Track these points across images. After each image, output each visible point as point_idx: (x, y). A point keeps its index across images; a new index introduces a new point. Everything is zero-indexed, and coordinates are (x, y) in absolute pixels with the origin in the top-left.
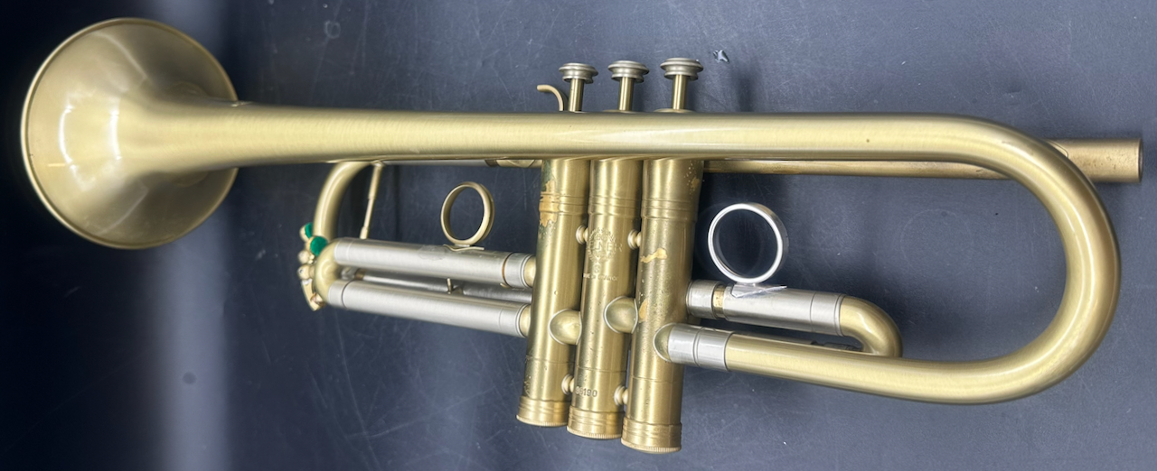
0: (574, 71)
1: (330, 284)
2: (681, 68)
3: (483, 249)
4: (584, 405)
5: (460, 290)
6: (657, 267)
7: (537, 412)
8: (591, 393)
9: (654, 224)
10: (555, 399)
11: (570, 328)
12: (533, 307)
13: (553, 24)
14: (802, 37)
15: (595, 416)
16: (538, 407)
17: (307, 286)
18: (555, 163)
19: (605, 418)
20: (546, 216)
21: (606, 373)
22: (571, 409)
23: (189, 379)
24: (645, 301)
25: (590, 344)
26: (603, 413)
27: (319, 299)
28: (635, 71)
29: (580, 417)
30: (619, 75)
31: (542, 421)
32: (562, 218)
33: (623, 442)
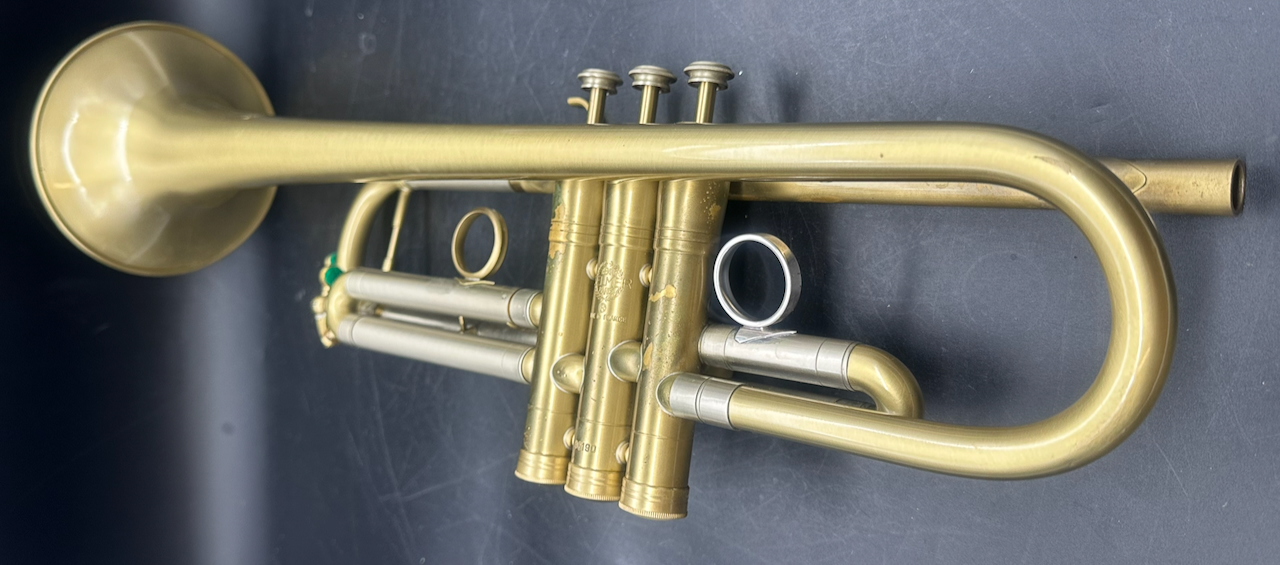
0: (594, 78)
1: (341, 317)
2: (706, 74)
3: (493, 283)
4: (583, 462)
5: (474, 331)
6: (667, 307)
7: (537, 468)
8: (591, 449)
9: (667, 257)
10: (555, 454)
11: (574, 374)
12: (538, 349)
13: (590, 32)
14: (858, 42)
15: (595, 475)
16: (537, 462)
17: (320, 320)
18: (567, 184)
19: (605, 477)
20: (554, 247)
21: (609, 427)
22: (570, 466)
23: (228, 429)
24: (651, 345)
25: (593, 393)
26: (604, 472)
27: (331, 335)
28: (659, 79)
29: (578, 475)
30: (640, 83)
31: (542, 478)
32: (572, 249)
33: (621, 505)
